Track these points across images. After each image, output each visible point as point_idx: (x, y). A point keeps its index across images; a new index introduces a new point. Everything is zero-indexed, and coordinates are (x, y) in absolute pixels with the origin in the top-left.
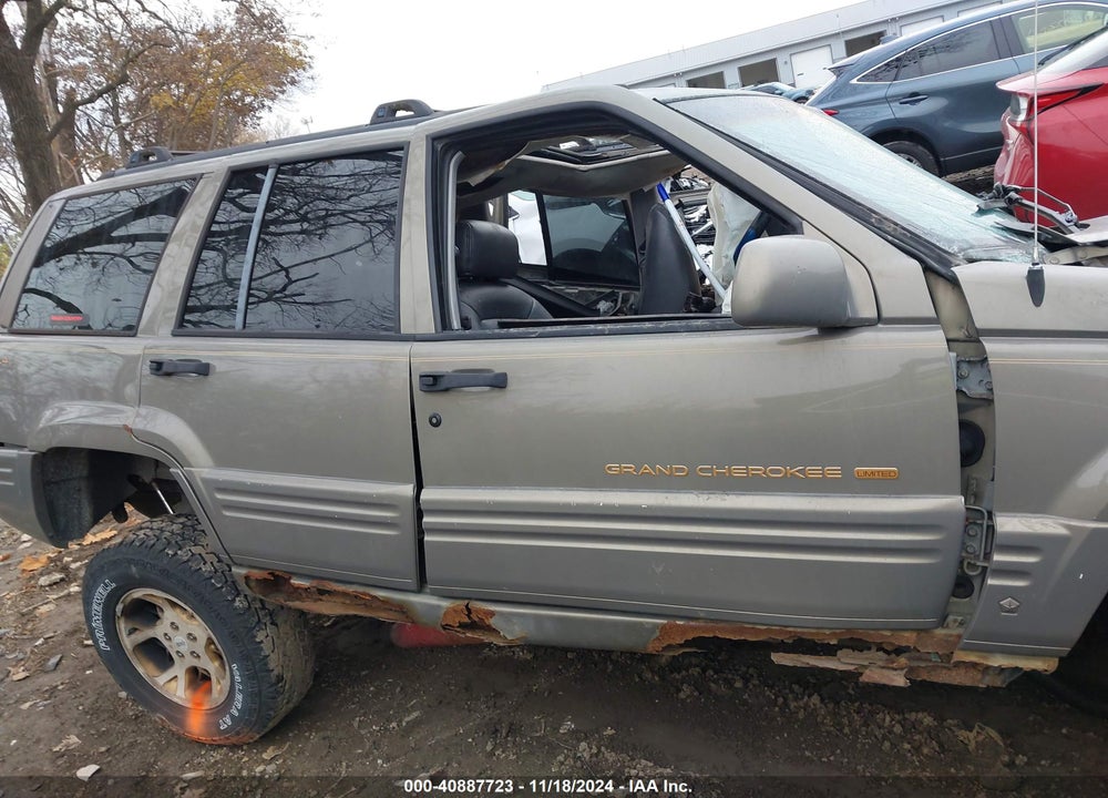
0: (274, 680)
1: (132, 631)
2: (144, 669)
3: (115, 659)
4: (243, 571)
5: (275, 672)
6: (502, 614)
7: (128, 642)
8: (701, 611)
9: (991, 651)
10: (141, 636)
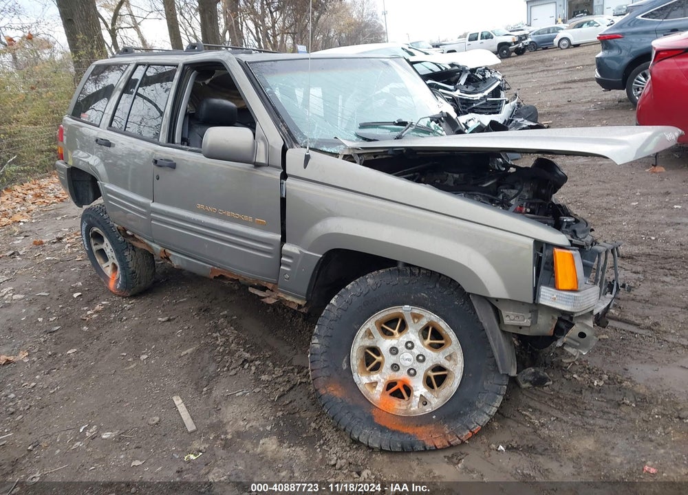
0: (130, 272)
1: (96, 244)
2: (99, 260)
3: (90, 253)
4: (117, 225)
5: (132, 269)
6: (173, 255)
7: (95, 248)
8: (218, 264)
9: (289, 295)
10: (99, 247)
